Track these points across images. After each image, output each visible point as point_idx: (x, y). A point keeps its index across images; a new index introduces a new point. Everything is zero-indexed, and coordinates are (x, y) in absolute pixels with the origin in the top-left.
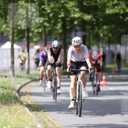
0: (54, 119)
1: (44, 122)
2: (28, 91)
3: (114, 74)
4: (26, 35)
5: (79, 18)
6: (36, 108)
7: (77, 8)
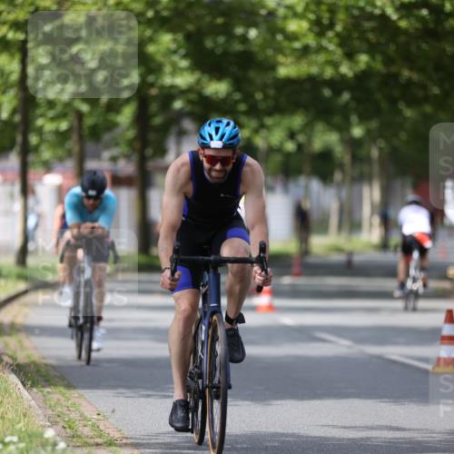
0: (99, 414)
1: (68, 421)
2: (20, 320)
3: (298, 274)
4: (19, 139)
5: (190, 90)
6: (42, 376)
7: (185, 57)
